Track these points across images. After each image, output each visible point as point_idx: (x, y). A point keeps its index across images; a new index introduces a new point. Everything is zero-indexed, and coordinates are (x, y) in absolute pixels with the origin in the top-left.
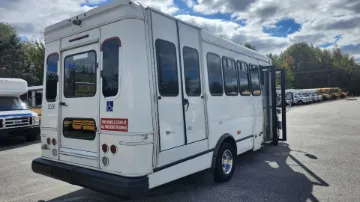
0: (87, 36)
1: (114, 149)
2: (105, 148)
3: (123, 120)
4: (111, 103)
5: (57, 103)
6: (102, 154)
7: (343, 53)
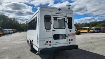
0: (62, 14)
2: (70, 40)
5: (51, 30)
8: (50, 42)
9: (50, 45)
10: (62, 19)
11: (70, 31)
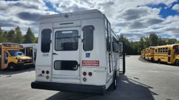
0: (72, 23)
1: (90, 74)
2: (85, 74)
3: (97, 61)
4: (89, 54)
5: (50, 53)
6: (83, 76)
7: (124, 37)
8: (48, 72)
9: (47, 77)
10: (71, 32)
11: (88, 55)
